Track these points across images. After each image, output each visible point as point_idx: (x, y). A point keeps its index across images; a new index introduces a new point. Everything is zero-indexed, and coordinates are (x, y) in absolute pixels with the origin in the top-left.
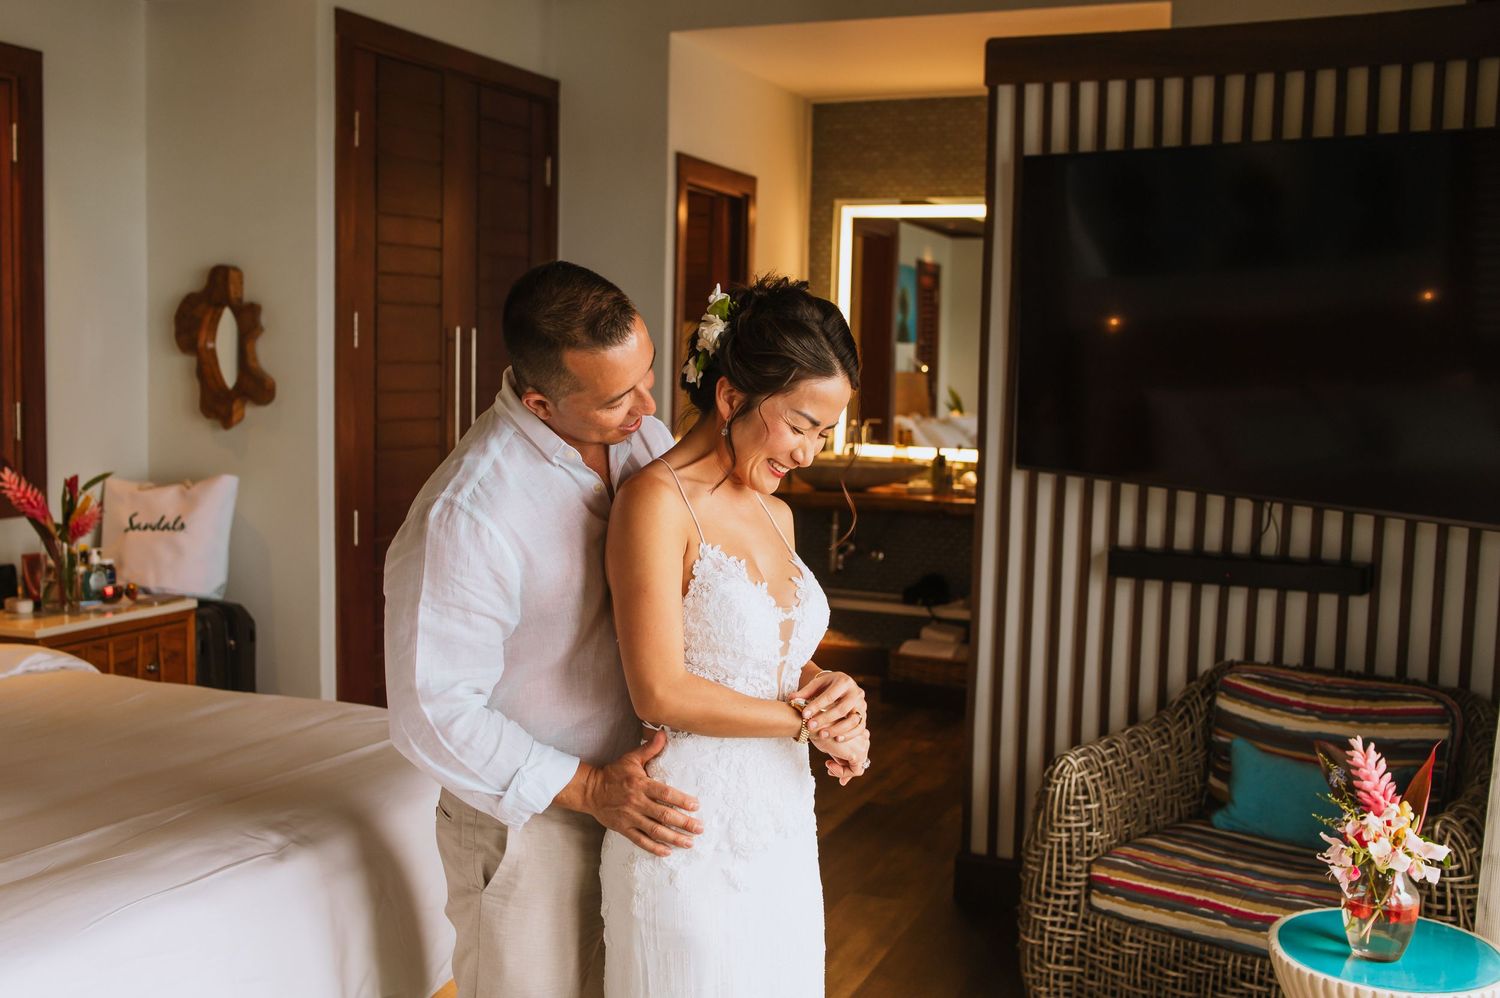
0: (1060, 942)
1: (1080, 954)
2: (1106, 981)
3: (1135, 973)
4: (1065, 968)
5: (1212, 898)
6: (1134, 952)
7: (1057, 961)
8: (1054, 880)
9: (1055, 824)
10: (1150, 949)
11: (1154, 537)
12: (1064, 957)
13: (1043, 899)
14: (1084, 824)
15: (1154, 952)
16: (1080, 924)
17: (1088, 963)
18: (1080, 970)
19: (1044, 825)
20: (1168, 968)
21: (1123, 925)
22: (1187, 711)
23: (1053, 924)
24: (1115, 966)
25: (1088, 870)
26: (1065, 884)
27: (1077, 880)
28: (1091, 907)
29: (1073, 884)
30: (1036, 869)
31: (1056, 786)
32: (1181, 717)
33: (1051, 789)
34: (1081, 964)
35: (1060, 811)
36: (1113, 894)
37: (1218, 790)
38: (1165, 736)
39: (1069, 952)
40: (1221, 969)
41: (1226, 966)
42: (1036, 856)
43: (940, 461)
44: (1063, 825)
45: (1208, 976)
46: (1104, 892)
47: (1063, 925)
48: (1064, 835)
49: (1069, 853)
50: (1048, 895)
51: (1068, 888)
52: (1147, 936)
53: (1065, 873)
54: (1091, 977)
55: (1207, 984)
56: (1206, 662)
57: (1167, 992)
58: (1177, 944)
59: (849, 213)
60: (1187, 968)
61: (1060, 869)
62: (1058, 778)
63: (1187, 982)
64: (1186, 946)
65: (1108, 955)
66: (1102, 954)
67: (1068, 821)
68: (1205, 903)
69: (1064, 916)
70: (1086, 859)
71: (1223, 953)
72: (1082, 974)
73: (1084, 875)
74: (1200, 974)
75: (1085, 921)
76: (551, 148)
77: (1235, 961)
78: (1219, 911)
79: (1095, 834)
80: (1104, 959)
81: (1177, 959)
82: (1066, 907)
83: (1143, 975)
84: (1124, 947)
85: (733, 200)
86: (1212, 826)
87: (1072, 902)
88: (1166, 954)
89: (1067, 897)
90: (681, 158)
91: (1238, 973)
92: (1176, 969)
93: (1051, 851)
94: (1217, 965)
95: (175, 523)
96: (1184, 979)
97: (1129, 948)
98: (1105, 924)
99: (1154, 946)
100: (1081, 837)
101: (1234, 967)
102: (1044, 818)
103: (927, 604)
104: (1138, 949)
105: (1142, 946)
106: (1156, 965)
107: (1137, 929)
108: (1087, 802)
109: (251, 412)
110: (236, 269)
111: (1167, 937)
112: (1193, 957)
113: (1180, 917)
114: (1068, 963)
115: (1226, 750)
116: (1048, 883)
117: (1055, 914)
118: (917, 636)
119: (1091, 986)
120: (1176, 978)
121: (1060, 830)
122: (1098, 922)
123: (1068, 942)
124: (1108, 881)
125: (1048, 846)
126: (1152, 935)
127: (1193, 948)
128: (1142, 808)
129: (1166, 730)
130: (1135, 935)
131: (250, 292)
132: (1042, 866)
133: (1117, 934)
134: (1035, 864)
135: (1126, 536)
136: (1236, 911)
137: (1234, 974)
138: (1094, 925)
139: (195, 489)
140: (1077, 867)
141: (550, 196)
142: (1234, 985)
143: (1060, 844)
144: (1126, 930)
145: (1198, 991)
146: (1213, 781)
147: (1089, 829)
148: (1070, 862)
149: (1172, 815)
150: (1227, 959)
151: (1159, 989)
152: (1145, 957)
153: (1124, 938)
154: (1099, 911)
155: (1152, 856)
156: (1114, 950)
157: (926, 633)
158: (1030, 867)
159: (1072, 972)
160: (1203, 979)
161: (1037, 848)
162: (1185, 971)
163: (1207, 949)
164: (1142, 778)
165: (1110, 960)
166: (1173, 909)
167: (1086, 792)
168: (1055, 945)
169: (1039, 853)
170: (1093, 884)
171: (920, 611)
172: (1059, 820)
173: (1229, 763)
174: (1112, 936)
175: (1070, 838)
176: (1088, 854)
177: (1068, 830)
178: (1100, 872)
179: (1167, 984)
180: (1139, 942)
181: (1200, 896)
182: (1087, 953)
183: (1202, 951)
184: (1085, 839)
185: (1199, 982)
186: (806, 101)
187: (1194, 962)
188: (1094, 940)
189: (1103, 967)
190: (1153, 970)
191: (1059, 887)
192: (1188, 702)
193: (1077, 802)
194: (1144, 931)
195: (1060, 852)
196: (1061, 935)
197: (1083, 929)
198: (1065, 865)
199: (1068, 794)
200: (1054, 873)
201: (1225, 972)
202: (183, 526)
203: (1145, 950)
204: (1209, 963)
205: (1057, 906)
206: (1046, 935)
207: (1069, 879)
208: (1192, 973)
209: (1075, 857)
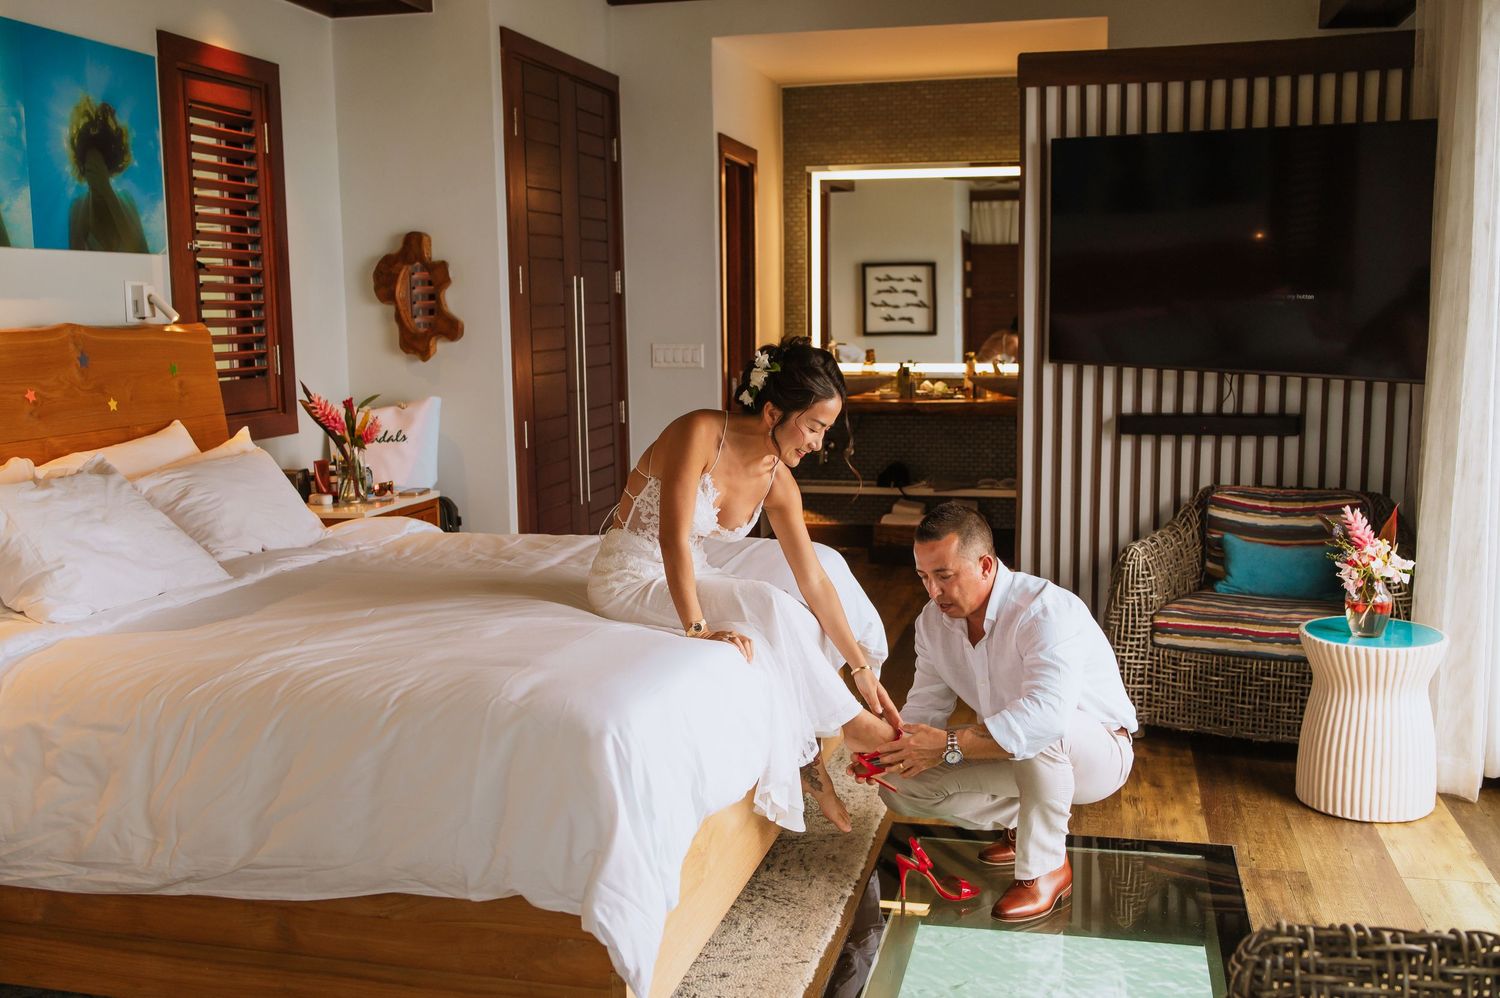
0: (1135, 669)
1: (1149, 676)
2: (1168, 691)
3: (1189, 683)
4: (1139, 686)
5: (1240, 627)
6: (1188, 669)
7: (1133, 683)
8: (1130, 629)
9: (1130, 591)
10: (1199, 665)
11: (1147, 406)
12: (1138, 679)
13: (1122, 642)
14: (1149, 590)
15: (1201, 667)
16: (1148, 656)
17: (1154, 681)
18: (1149, 686)
19: (1121, 594)
20: (1211, 675)
21: (1179, 652)
22: (1188, 519)
23: (1130, 658)
24: (1174, 680)
25: (1152, 620)
26: (1137, 630)
27: (1145, 627)
28: (1154, 644)
29: (1142, 630)
30: (1117, 623)
31: (1129, 566)
32: (1185, 524)
33: (1126, 568)
34: (1150, 682)
35: (1132, 582)
36: (1171, 633)
37: (1212, 569)
38: (1178, 536)
39: (1141, 675)
40: (1248, 671)
41: (1251, 668)
42: (1116, 615)
44: (1135, 591)
45: (1239, 677)
46: (1164, 632)
47: (1136, 658)
48: (1135, 597)
49: (1140, 610)
50: (1126, 639)
51: (1139, 633)
52: (1196, 657)
53: (1137, 624)
54: (1157, 690)
55: (1239, 683)
56: (1206, 480)
57: (1211, 692)
58: (1217, 660)
59: (818, 177)
60: (1225, 673)
61: (1134, 621)
62: (1130, 560)
63: (1225, 684)
64: (1223, 660)
65: (1168, 674)
66: (1164, 673)
67: (1138, 588)
68: (1236, 630)
69: (1137, 652)
70: (1149, 613)
71: (1249, 661)
72: (1151, 689)
73: (1149, 624)
74: (1233, 677)
75: (1151, 654)
76: (614, 131)
77: (1257, 664)
78: (1245, 634)
79: (1154, 596)
80: (1166, 676)
81: (1217, 669)
82: (1138, 646)
83: (1194, 683)
84: (1180, 666)
85: (741, 167)
86: (1215, 591)
87: (1142, 642)
88: (1209, 666)
89: (1139, 639)
90: (720, 136)
91: (1260, 671)
92: (1217, 675)
93: (1127, 610)
94: (1245, 669)
95: (397, 436)
96: (1223, 681)
97: (1184, 667)
98: (1166, 654)
99: (1201, 663)
100: (1146, 599)
101: (1257, 669)
102: (1122, 589)
104: (1190, 666)
105: (1193, 664)
106: (1203, 675)
107: (1189, 654)
108: (1149, 575)
109: (441, 347)
110: (427, 235)
111: (1210, 656)
112: (1228, 666)
113: (1219, 641)
114: (1140, 683)
115: (1220, 543)
116: (1126, 632)
117: (1130, 651)
119: (1157, 696)
120: (1217, 681)
121: (1133, 595)
122: (1161, 653)
123: (1141, 669)
124: (1166, 625)
125: (1125, 607)
126: (1199, 656)
127: (1228, 661)
128: (1173, 583)
129: (1178, 532)
130: (1188, 657)
131: (436, 254)
132: (1121, 620)
133: (1174, 659)
134: (1115, 620)
135: (1128, 407)
136: (1258, 632)
137: (1257, 673)
138: (1158, 655)
139: (409, 410)
140: (1144, 619)
141: (614, 173)
142: (1257, 680)
143: (1133, 604)
144: (1181, 655)
145: (1233, 688)
146: (1209, 565)
147: (1151, 593)
148: (1140, 616)
149: (1185, 589)
150: (1252, 664)
151: (1206, 691)
152: (1195, 671)
153: (1180, 660)
154: (1160, 646)
155: (1192, 607)
156: (1173, 669)
158: (1112, 622)
159: (1143, 689)
160: (1236, 680)
161: (1116, 609)
162: (1223, 676)
163: (1238, 659)
164: (1171, 563)
165: (1171, 677)
166: (1214, 637)
167: (1148, 569)
168: (1132, 672)
169: (1119, 612)
170: (1156, 629)
171: (896, 492)
172: (1132, 588)
173: (1223, 551)
174: (1171, 661)
175: (1140, 599)
176: (1151, 610)
177: (1138, 594)
178: (1160, 620)
179: (1211, 686)
180: (1190, 661)
181: (1232, 626)
182: (1154, 674)
183: (1234, 662)
184: (1149, 600)
185: (1233, 682)
186: (779, 85)
187: (1230, 669)
188: (1158, 666)
189: (1166, 681)
190: (1201, 679)
191: (1133, 633)
192: (1188, 514)
193: (1143, 576)
194: (1194, 654)
195: (1134, 610)
196: (1136, 664)
197: (1150, 659)
198: (1137, 619)
199: (1138, 571)
200: (1130, 624)
201: (1251, 673)
202: (404, 438)
203: (1196, 666)
204: (1240, 668)
205: (1131, 646)
206: (1126, 666)
207: (1139, 627)
208: (1228, 676)
209: (1144, 612)
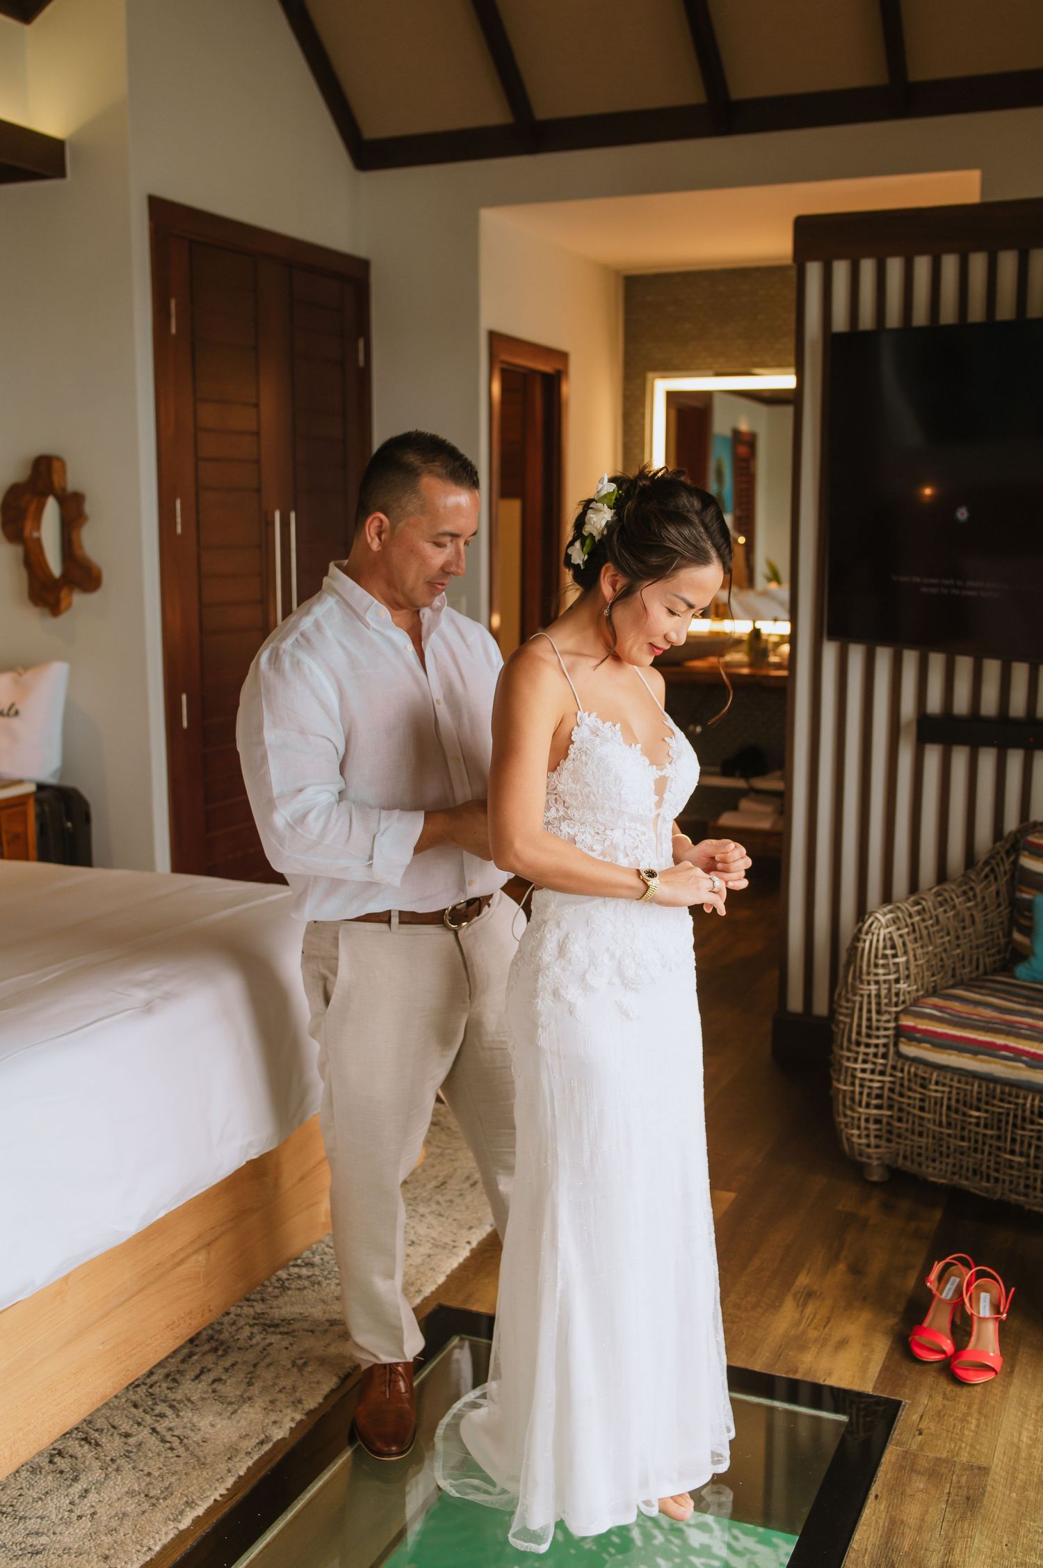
0: (870, 1088)
1: (889, 1098)
2: (913, 1123)
3: (941, 1115)
4: (875, 1112)
5: (1012, 1042)
6: (939, 1095)
7: (868, 1106)
8: (864, 1030)
9: (865, 977)
10: (954, 1092)
11: (961, 705)
12: (874, 1102)
13: (854, 1047)
14: (892, 977)
15: (958, 1094)
16: (889, 1070)
17: (896, 1107)
18: (889, 1113)
19: (854, 978)
20: (971, 1108)
21: (929, 1070)
22: (992, 870)
23: (864, 1071)
24: (922, 1109)
25: (896, 1019)
26: (875, 1033)
27: (886, 1029)
28: (899, 1054)
29: (882, 1033)
30: (848, 1020)
31: (865, 941)
32: (987, 876)
33: (860, 945)
34: (890, 1107)
35: (869, 965)
36: (920, 1041)
37: (1021, 944)
38: (971, 894)
39: (879, 1097)
40: (1020, 1107)
41: (1024, 1105)
42: (847, 1008)
43: (756, 633)
44: (872, 978)
45: (1008, 1115)
46: (911, 1039)
47: (873, 1072)
48: (873, 987)
49: (878, 1004)
50: (858, 1044)
51: (878, 1037)
52: (952, 1080)
53: (874, 1024)
54: (900, 1120)
55: (1007, 1123)
56: (1011, 822)
57: (970, 1131)
58: (980, 1086)
59: (661, 387)
60: (989, 1108)
61: (869, 1019)
62: (867, 933)
63: (989, 1122)
64: (988, 1088)
65: (915, 1099)
66: (909, 1098)
67: (876, 974)
68: (1006, 1048)
69: (874, 1063)
70: (894, 1009)
71: (1022, 1093)
72: (891, 1117)
73: (892, 1025)
74: (1000, 1114)
75: (894, 1068)
76: (362, 327)
77: (1033, 1100)
78: (1018, 1055)
79: (903, 986)
80: (911, 1102)
81: (979, 1100)
82: (875, 1055)
83: (948, 1116)
84: (930, 1090)
85: (544, 375)
86: (1015, 978)
87: (882, 1050)
88: (969, 1094)
89: (877, 1046)
90: (493, 336)
91: (1036, 1110)
92: (978, 1109)
93: (861, 1003)
94: (1017, 1104)
95: (10, 709)
96: (986, 1118)
97: (934, 1091)
98: (913, 1070)
99: (958, 1088)
100: (889, 990)
101: (1032, 1106)
102: (855, 972)
103: (746, 776)
104: (943, 1092)
105: (947, 1089)
106: (961, 1107)
107: (943, 1073)
108: (895, 956)
109: (79, 599)
110: (59, 459)
111: (970, 1080)
112: (994, 1097)
113: (982, 1061)
114: (878, 1107)
115: (1029, 906)
116: (859, 1033)
117: (865, 1061)
118: (735, 808)
119: (899, 1128)
120: (978, 1118)
121: (869, 983)
122: (906, 1068)
123: (878, 1088)
124: (914, 1029)
125: (858, 998)
126: (956, 1078)
127: (994, 1090)
128: (948, 962)
129: (972, 889)
130: (941, 1079)
131: (73, 482)
132: (851, 1016)
133: (923, 1078)
134: (846, 1015)
135: (934, 704)
136: (1034, 1054)
137: (1032, 1112)
138: (902, 1071)
139: (28, 676)
140: (885, 1017)
141: (364, 377)
142: (1032, 1122)
143: (869, 996)
144: (932, 1074)
145: (999, 1129)
146: (1017, 936)
147: (897, 981)
148: (879, 1012)
149: (977, 967)
150: (1025, 1098)
151: (963, 1129)
152: (949, 1099)
153: (930, 1082)
154: (907, 1058)
155: (956, 1005)
156: (921, 1093)
157: (745, 804)
158: (842, 1018)
159: (882, 1115)
160: (1004, 1118)
161: (848, 1001)
162: (987, 1111)
163: (1007, 1089)
164: (948, 934)
165: (918, 1103)
166: (975, 1053)
167: (893, 947)
168: (866, 1091)
169: (849, 1005)
170: (901, 1033)
171: (740, 783)
172: (868, 974)
173: (1031, 918)
174: (919, 1081)
175: (879, 990)
176: (896, 1005)
177: (877, 982)
178: (907, 1022)
179: (970, 1123)
180: (944, 1085)
181: (1000, 1040)
182: (895, 1097)
183: (1002, 1092)
184: (893, 991)
185: (1000, 1121)
186: (617, 272)
187: (996, 1102)
188: (902, 1085)
189: (911, 1110)
190: (957, 1111)
191: (869, 1036)
192: (993, 862)
193: (885, 956)
194: (949, 1075)
195: (869, 1003)
196: (871, 1081)
197: (891, 1075)
198: (874, 1016)
199: (877, 949)
200: (864, 1023)
201: (1024, 1111)
202: (17, 713)
203: (950, 1092)
204: (1009, 1102)
205: (866, 1054)
206: (857, 1082)
207: (878, 1029)
208: (993, 1112)
209: (884, 1008)
